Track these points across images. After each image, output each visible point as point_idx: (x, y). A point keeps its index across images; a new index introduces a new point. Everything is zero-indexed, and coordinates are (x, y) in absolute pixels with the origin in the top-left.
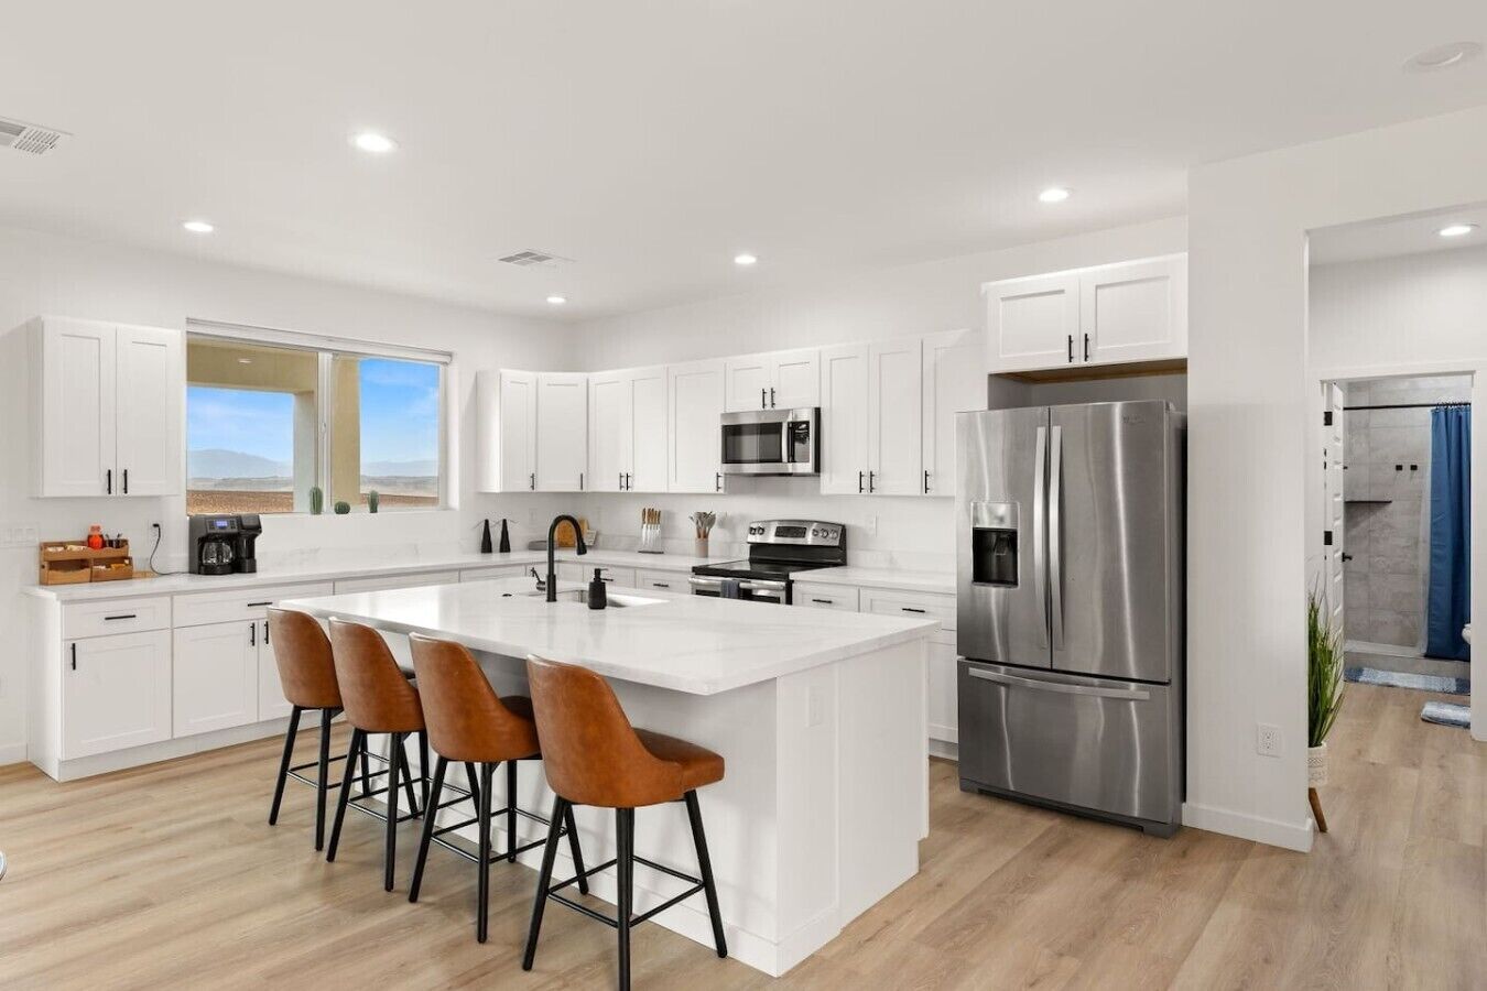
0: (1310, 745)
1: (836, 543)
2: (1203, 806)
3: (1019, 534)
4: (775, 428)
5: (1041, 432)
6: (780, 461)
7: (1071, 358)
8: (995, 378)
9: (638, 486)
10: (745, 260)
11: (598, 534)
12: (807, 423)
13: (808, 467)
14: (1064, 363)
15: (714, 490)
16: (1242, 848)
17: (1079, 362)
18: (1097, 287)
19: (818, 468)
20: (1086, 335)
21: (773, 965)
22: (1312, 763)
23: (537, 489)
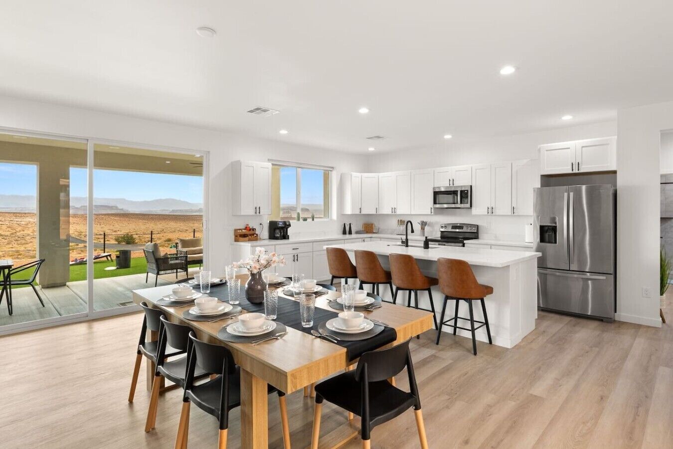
0: (661, 295)
1: (476, 231)
2: (622, 314)
3: (557, 227)
4: (455, 193)
5: (566, 194)
6: (457, 203)
7: (572, 170)
8: (542, 176)
9: (399, 212)
10: (448, 137)
11: (379, 229)
12: (467, 191)
13: (468, 205)
14: (570, 172)
15: (430, 213)
16: (638, 327)
17: (576, 171)
18: (582, 147)
19: (471, 206)
20: (578, 163)
21: (508, 345)
22: (661, 301)
23: (362, 213)
